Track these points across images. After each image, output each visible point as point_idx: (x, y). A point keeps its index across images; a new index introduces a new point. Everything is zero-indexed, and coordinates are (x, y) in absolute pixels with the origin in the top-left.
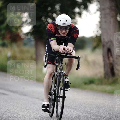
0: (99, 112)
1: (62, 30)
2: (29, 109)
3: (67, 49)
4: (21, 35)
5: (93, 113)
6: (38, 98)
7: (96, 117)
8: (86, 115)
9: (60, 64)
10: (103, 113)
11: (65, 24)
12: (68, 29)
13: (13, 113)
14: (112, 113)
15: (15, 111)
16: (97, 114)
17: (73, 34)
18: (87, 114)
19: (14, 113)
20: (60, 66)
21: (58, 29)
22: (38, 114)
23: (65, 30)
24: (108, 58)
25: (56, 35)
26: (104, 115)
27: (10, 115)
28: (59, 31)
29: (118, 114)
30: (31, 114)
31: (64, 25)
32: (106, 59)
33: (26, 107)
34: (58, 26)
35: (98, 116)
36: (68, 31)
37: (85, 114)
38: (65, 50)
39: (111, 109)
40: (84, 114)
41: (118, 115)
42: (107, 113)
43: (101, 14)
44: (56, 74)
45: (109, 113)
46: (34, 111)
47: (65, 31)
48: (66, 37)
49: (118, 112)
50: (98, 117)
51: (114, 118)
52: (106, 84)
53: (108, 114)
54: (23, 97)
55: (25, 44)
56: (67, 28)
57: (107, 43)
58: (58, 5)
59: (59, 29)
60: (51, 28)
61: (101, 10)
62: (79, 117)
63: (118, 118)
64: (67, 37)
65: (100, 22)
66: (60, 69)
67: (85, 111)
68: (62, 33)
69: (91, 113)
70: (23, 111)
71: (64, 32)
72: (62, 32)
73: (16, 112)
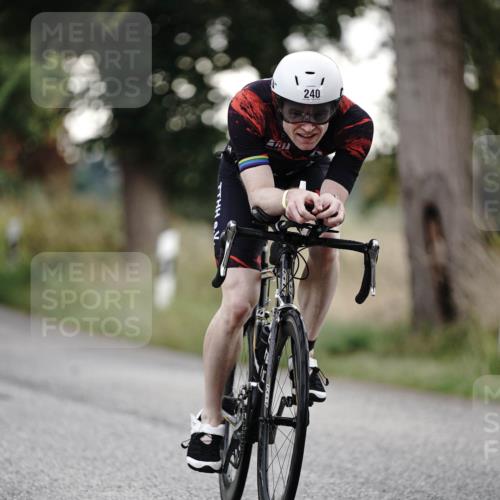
0: (389, 471)
1: (298, 124)
2: (95, 459)
3: (321, 208)
4: (64, 151)
5: (365, 475)
6: (134, 413)
7: (376, 493)
8: (333, 484)
9: (285, 275)
10: (406, 475)
11: (316, 94)
12: (328, 117)
13: (29, 473)
14: (445, 472)
15: (36, 466)
16: (380, 478)
17: (348, 141)
18: (341, 479)
19: (36, 475)
20: (284, 282)
21: (282, 118)
22: (132, 480)
23: (314, 124)
24: (428, 244)
25: (271, 143)
26: (408, 482)
27: (19, 482)
28: (285, 124)
29: (468, 481)
30: (103, 478)
31: (311, 101)
32: (420, 251)
33: (84, 450)
34: (283, 101)
35: (386, 488)
36: (324, 128)
37: (332, 481)
38: (314, 211)
39: (440, 458)
40: (326, 480)
41: (467, 485)
42: (422, 473)
43: (398, 63)
44: (260, 318)
45: (432, 474)
46: (118, 464)
47: (312, 128)
48: (313, 154)
49: (468, 469)
50: (384, 491)
51: (454, 494)
52: (418, 354)
53: (425, 479)
54: (70, 407)
55: (81, 187)
56: (325, 112)
57: (423, 182)
58: (218, 21)
59: (286, 115)
60: (249, 110)
61: (396, 43)
62: (306, 492)
63: (466, 494)
64: (320, 153)
65: (393, 96)
66: (282, 297)
67: (330, 466)
68: (299, 135)
69: (355, 477)
70: (72, 467)
71: (309, 133)
72: (299, 131)
73: (42, 471)
